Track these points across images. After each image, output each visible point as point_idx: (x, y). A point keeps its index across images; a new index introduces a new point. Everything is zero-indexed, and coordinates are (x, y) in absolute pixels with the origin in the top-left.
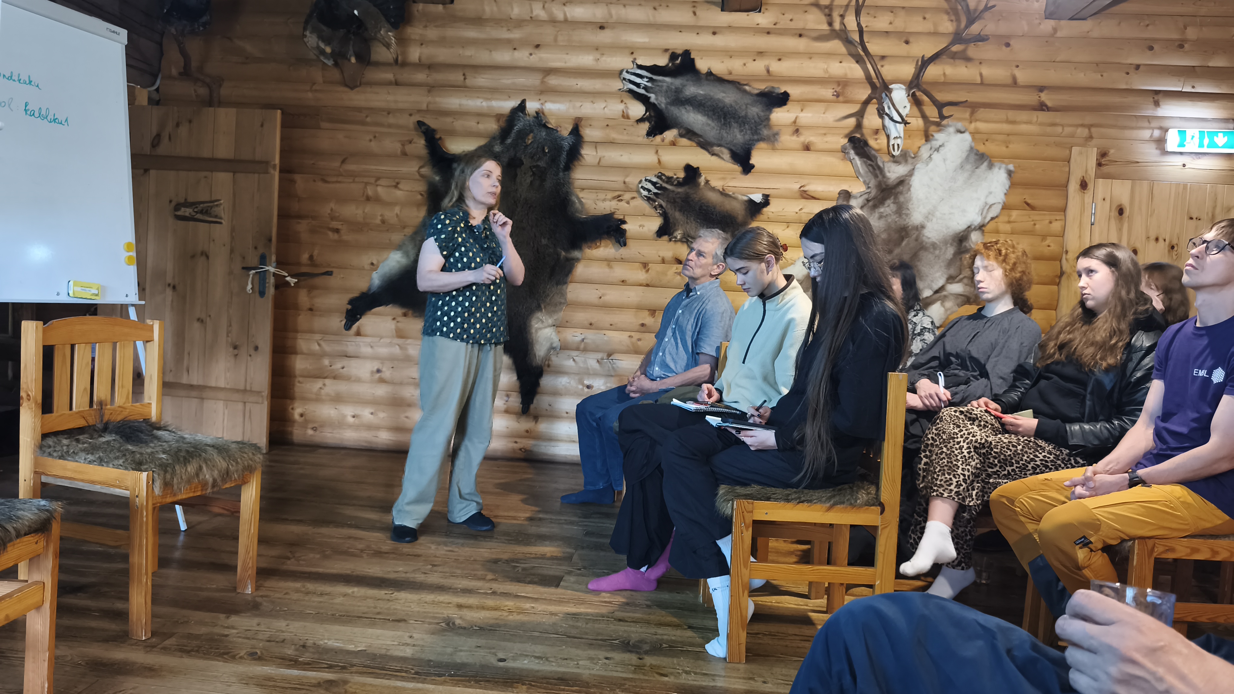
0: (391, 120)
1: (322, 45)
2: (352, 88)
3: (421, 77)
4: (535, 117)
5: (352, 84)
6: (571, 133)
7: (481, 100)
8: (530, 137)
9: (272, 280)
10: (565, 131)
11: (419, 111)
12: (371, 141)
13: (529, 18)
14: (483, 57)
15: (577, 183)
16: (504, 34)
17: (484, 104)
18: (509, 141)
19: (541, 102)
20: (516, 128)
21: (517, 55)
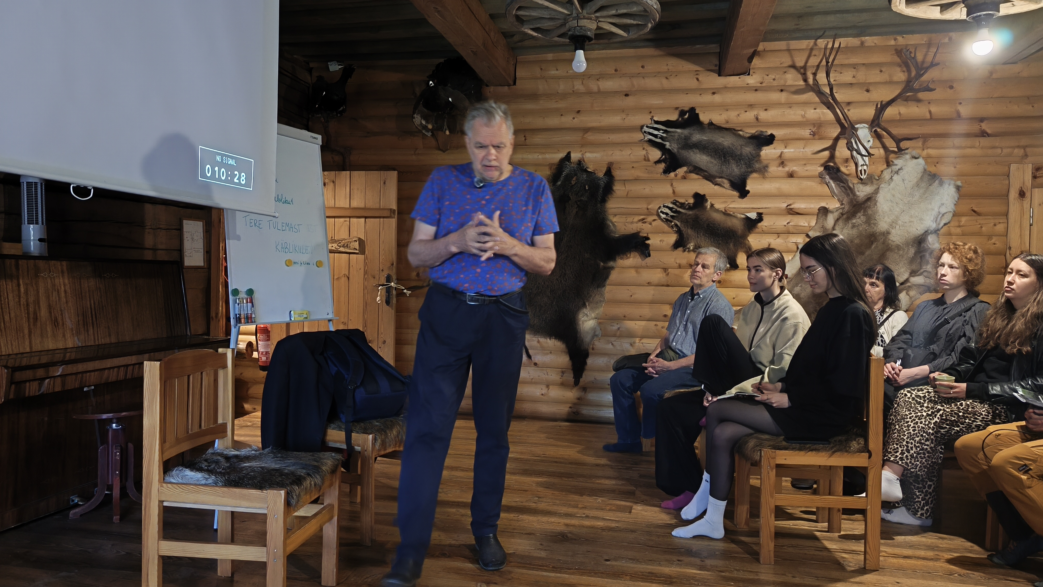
1: (424, 122)
4: (578, 164)
6: (605, 175)
7: (538, 154)
8: (574, 179)
9: (394, 292)
10: (601, 174)
13: (571, 92)
14: (539, 122)
15: (610, 211)
17: (540, 157)
18: (559, 183)
19: (582, 152)
20: (564, 174)
21: (564, 119)
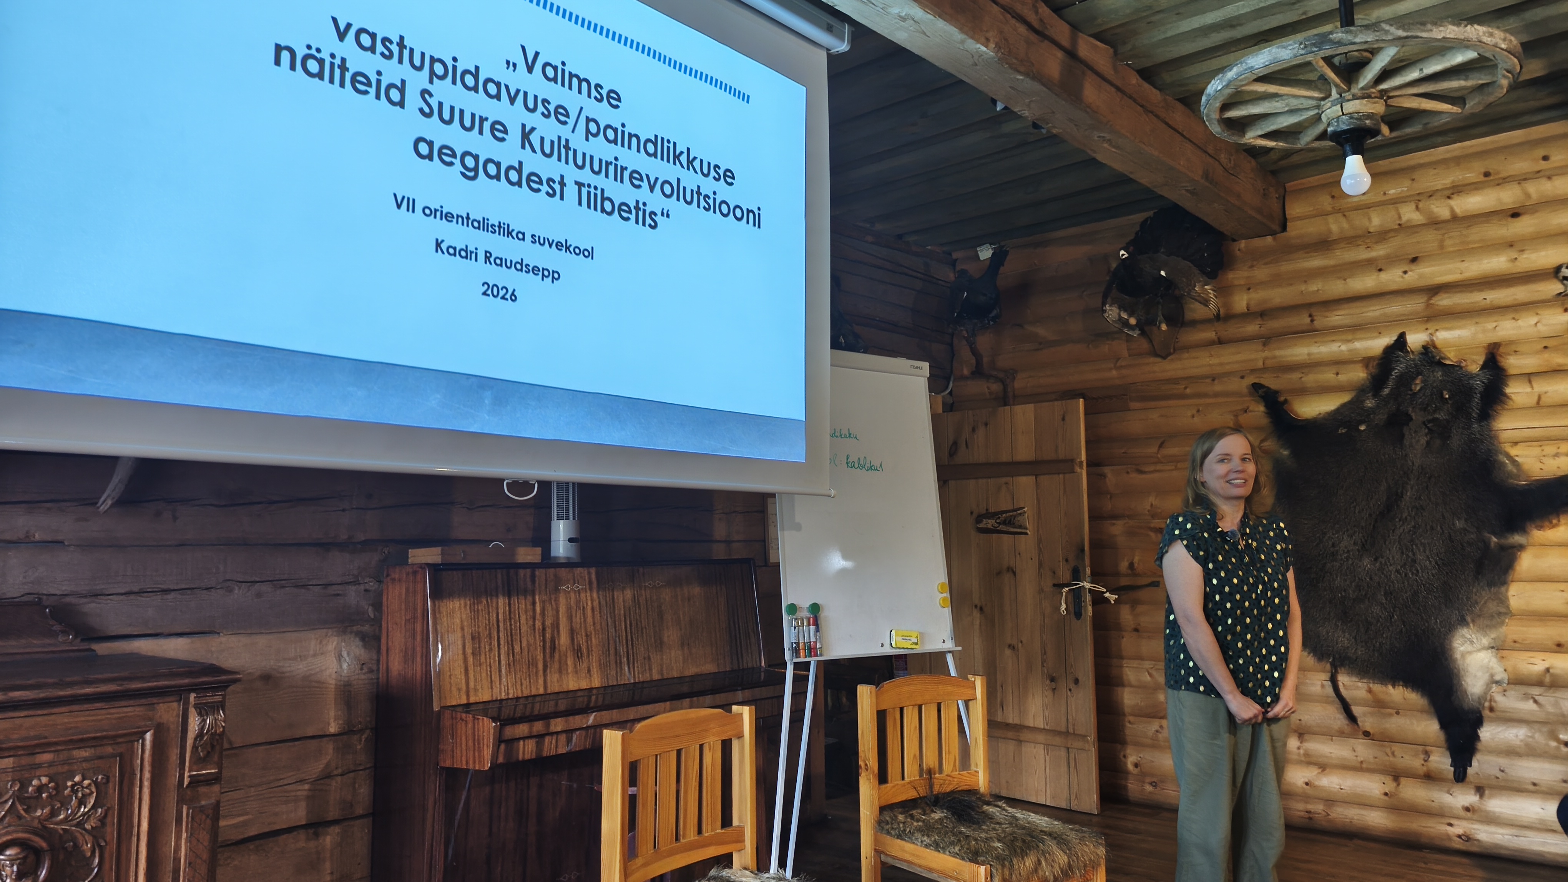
0: (1218, 387)
1: (1125, 316)
2: (1164, 358)
3: (1252, 328)
4: (1422, 354)
5: (1164, 352)
6: (1483, 367)
7: (1339, 344)
8: (1418, 381)
9: (1088, 597)
10: (1474, 366)
11: (1253, 371)
12: (1193, 416)
13: (1397, 227)
14: (1336, 288)
15: (1504, 436)
16: (1363, 254)
17: (1344, 348)
18: (1386, 391)
19: (1429, 331)
20: (1395, 373)
21: (1384, 276)
